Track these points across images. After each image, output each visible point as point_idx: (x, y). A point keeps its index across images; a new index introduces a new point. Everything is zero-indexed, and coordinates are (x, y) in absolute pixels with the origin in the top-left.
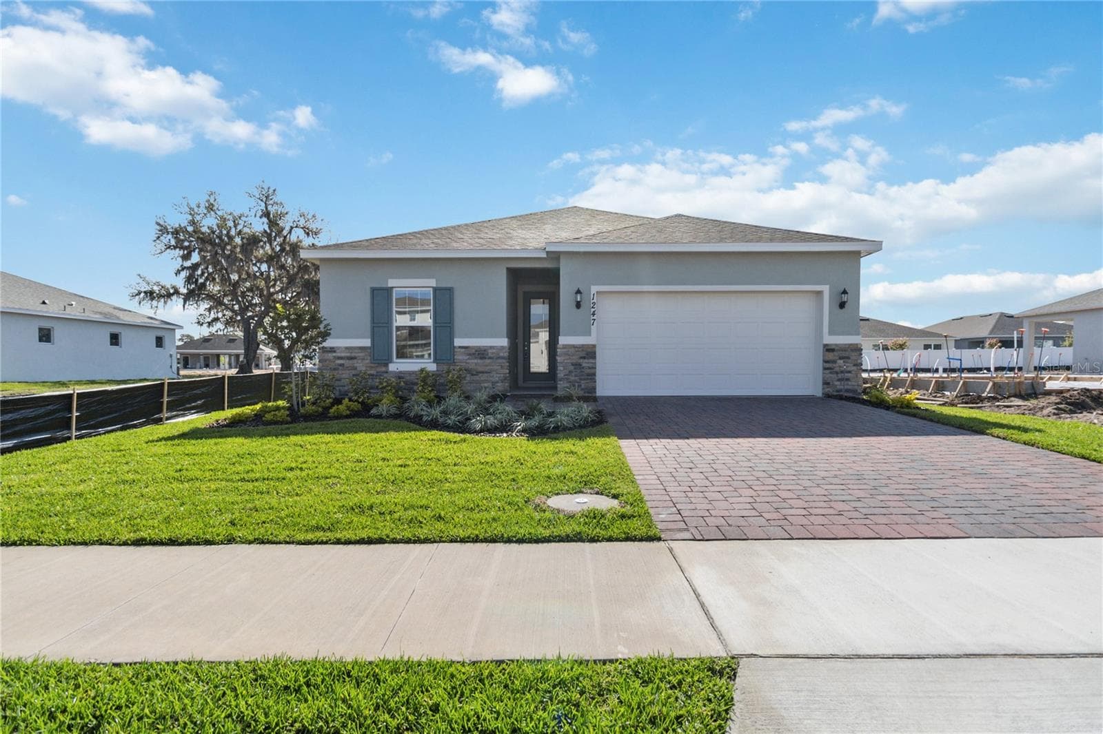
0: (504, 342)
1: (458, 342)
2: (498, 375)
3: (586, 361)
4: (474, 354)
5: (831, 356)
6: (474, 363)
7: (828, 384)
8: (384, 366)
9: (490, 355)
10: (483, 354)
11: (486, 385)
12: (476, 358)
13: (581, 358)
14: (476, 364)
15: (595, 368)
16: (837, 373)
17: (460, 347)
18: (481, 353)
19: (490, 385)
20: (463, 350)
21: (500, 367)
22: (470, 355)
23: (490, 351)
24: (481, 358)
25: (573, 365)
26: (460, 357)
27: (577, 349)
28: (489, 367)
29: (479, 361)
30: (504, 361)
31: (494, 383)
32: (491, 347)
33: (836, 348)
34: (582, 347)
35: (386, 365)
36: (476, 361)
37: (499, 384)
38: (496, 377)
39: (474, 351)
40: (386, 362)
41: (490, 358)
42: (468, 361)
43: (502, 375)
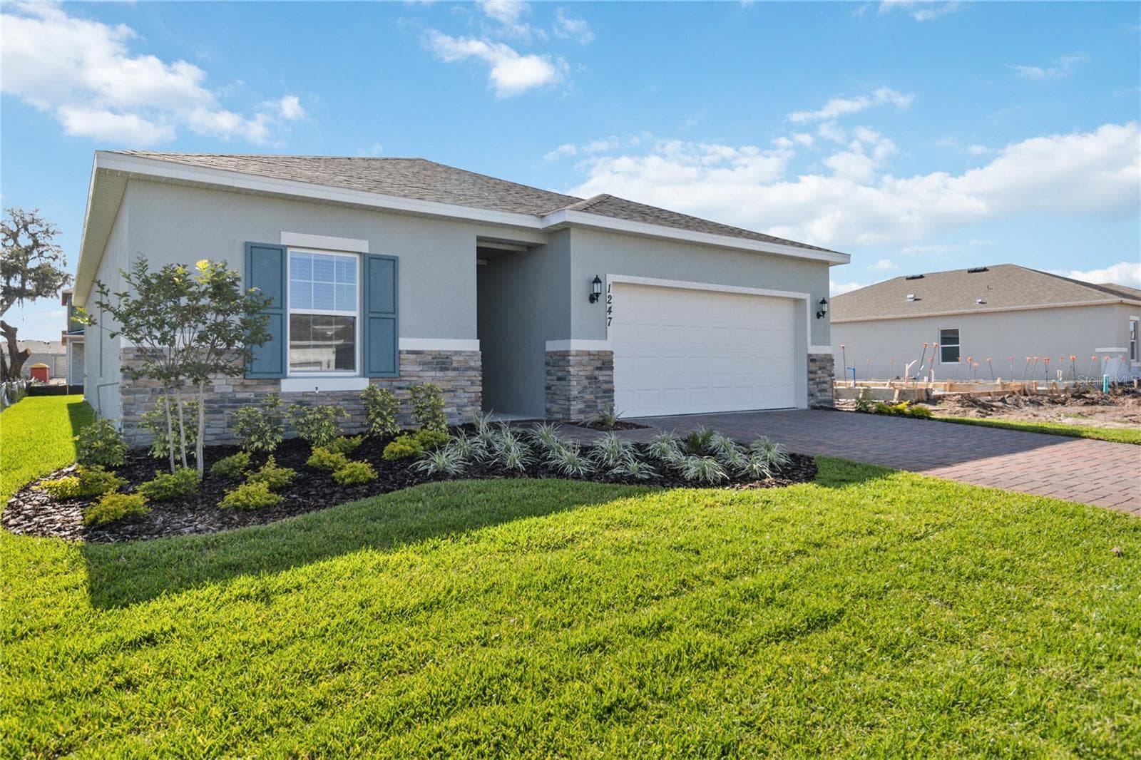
0: (473, 345)
1: (405, 344)
2: (468, 395)
3: (603, 372)
4: (430, 363)
5: (813, 367)
6: (430, 378)
7: (812, 395)
8: (273, 384)
9: (455, 364)
10: (444, 363)
11: (449, 410)
12: (434, 369)
13: (597, 369)
14: (433, 378)
15: (612, 382)
16: (818, 384)
17: (409, 352)
18: (441, 362)
19: (454, 410)
20: (413, 357)
21: (469, 383)
22: (425, 364)
23: (455, 358)
24: (442, 369)
25: (587, 378)
26: (409, 368)
27: (592, 357)
28: (453, 383)
29: (439, 374)
30: (476, 373)
31: (459, 407)
32: (457, 353)
33: (817, 358)
34: (599, 354)
35: (276, 382)
36: (433, 374)
37: (469, 409)
38: (463, 398)
39: (430, 358)
40: (274, 376)
41: (455, 369)
42: (421, 374)
43: (473, 395)
